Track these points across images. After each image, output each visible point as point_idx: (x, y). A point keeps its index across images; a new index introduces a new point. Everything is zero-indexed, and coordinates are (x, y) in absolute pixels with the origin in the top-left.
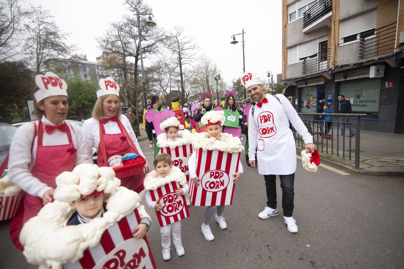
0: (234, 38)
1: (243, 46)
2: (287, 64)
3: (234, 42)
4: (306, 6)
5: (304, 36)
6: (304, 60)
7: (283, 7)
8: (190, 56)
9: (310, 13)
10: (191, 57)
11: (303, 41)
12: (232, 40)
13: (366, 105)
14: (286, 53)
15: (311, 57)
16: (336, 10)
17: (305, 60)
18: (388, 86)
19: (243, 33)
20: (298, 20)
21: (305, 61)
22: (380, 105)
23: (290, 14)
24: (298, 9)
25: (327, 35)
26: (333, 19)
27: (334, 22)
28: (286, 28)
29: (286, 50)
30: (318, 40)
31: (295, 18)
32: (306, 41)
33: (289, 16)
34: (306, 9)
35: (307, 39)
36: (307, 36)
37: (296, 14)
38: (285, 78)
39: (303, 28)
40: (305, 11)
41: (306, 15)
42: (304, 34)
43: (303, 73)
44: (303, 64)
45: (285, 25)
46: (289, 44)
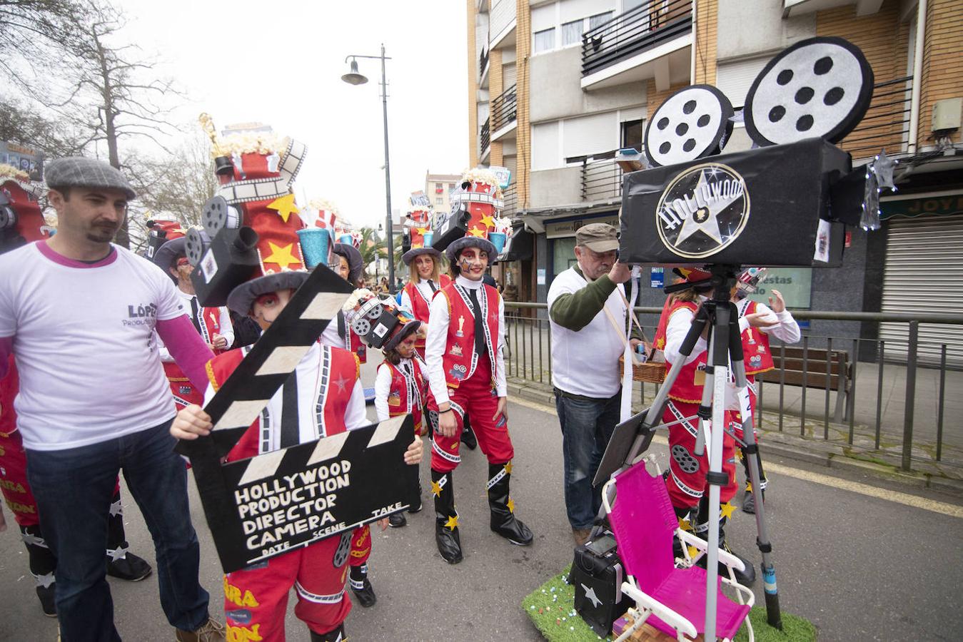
0: (354, 65)
1: (385, 96)
2: (530, 168)
3: (355, 78)
4: (582, 20)
5: (583, 98)
6: (582, 163)
7: (520, 7)
8: (154, 110)
9: (600, 40)
10: (157, 117)
11: (576, 110)
12: (349, 71)
13: (764, 291)
14: (527, 137)
15: (596, 157)
16: (709, 30)
17: (585, 162)
19: (383, 58)
20: (560, 52)
21: (585, 166)
22: (813, 290)
23: (536, 33)
24: (564, 23)
25: (645, 105)
26: (699, 55)
27: (704, 61)
28: (527, 66)
29: (527, 129)
30: (618, 114)
31: (554, 47)
32: (585, 112)
33: (533, 37)
34: (586, 27)
35: (590, 106)
36: (590, 98)
37: (554, 35)
38: (526, 208)
39: (582, 75)
40: (585, 32)
41: (589, 41)
42: (582, 92)
43: (582, 198)
44: (582, 174)
45: (525, 59)
46: (536, 113)
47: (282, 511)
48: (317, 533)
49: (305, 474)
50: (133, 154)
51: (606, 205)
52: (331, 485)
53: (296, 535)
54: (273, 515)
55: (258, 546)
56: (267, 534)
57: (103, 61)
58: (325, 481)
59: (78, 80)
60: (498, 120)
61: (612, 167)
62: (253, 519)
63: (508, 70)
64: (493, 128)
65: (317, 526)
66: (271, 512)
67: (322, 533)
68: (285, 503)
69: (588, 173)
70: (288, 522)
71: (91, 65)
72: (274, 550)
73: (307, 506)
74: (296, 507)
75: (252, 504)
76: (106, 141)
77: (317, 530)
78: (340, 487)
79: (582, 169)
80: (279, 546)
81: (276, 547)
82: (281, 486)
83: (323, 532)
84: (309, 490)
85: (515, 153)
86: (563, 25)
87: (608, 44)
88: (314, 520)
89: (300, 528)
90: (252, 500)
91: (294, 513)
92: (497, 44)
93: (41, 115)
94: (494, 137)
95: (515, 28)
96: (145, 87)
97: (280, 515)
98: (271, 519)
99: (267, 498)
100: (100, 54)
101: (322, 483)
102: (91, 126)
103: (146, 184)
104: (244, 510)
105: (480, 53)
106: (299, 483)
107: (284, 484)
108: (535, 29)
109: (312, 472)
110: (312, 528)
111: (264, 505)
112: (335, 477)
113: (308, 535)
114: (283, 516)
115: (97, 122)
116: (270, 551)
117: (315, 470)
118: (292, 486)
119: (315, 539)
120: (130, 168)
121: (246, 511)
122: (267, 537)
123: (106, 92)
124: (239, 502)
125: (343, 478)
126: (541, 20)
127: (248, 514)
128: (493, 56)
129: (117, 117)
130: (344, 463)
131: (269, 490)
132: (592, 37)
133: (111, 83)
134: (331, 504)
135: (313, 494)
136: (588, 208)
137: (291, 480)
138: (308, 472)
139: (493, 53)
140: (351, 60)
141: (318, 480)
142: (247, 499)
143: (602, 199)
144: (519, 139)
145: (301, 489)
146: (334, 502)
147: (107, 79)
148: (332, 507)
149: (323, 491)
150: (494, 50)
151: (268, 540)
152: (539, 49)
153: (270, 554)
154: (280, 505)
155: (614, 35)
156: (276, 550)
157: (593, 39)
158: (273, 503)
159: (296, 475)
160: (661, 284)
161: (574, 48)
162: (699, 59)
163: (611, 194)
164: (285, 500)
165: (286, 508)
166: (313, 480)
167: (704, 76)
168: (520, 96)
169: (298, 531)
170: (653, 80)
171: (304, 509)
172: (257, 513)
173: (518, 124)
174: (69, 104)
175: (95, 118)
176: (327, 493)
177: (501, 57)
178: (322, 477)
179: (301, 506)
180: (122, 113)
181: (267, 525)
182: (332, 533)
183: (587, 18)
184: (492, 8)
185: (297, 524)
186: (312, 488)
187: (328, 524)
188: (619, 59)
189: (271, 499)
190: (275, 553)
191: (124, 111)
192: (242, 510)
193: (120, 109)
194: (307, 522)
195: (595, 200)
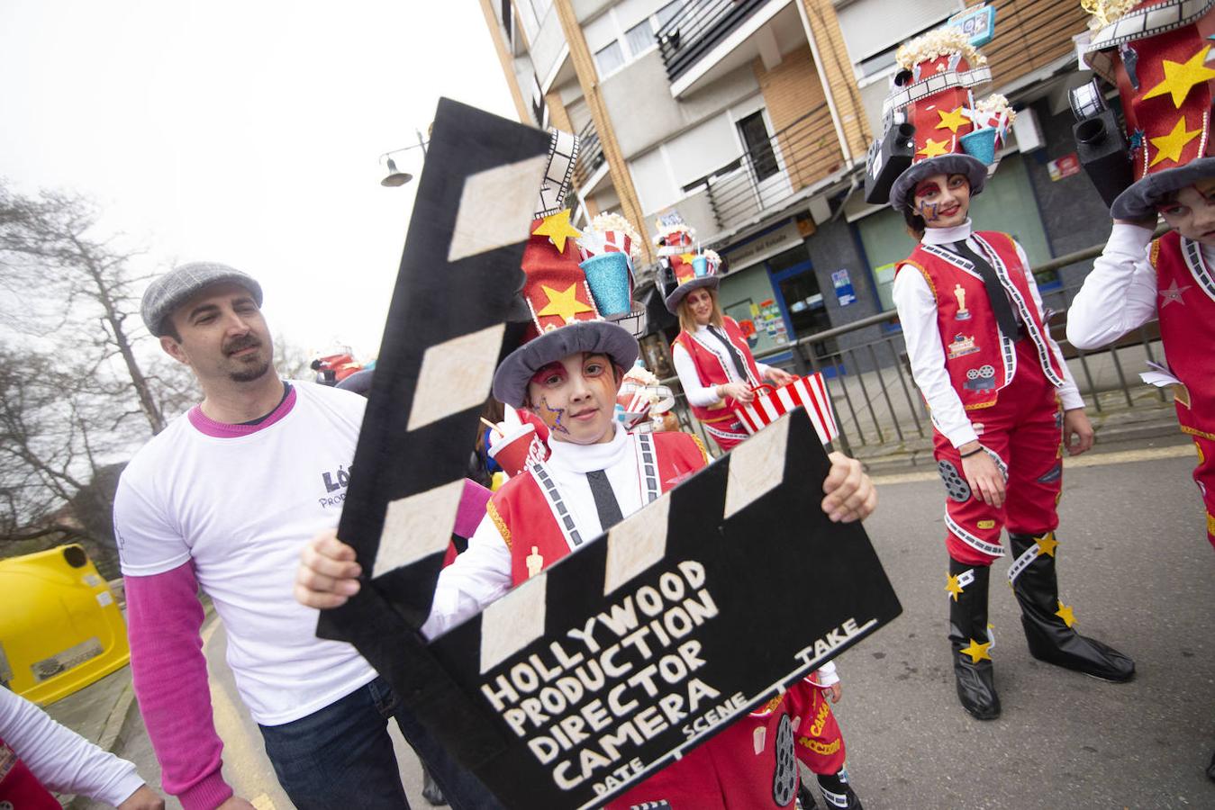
0: (391, 164)
2: (642, 213)
3: (397, 179)
4: (647, 19)
5: (679, 110)
6: (704, 186)
7: (567, 29)
9: (678, 34)
11: (676, 125)
12: (387, 173)
14: (626, 178)
15: (719, 173)
17: (708, 184)
18: (1062, 174)
20: (633, 65)
21: (709, 188)
22: (1050, 240)
23: (597, 53)
24: (626, 30)
25: (758, 92)
26: (809, 7)
27: (819, 12)
28: (599, 95)
29: (623, 169)
30: (729, 113)
31: (624, 61)
32: (688, 124)
33: (595, 59)
34: (655, 25)
35: (692, 115)
36: (688, 106)
37: (620, 49)
38: (653, 262)
39: (669, 82)
40: (655, 32)
41: (665, 40)
42: (675, 102)
43: (718, 228)
44: (709, 199)
45: (595, 88)
46: (628, 146)
47: (597, 703)
48: (691, 727)
49: (610, 614)
50: (155, 359)
51: (753, 225)
52: (678, 623)
53: (647, 742)
54: (581, 716)
55: (578, 781)
56: (585, 754)
57: (90, 262)
58: (660, 618)
59: (67, 295)
60: (580, 173)
61: (744, 178)
62: (544, 730)
63: (573, 111)
64: (578, 184)
65: (683, 715)
66: (572, 709)
67: (701, 724)
68: (595, 686)
69: (716, 195)
70: (618, 721)
71: (78, 273)
72: (615, 781)
73: (644, 678)
74: (621, 688)
75: (527, 704)
76: (121, 355)
77: (689, 721)
78: (699, 621)
79: (707, 193)
80: (622, 771)
81: (616, 773)
82: (570, 654)
83: (704, 723)
84: (633, 646)
85: (617, 202)
86: (627, 32)
87: (690, 37)
88: (673, 705)
89: (649, 727)
90: (524, 696)
91: (623, 700)
92: (553, 83)
93: (36, 351)
94: (582, 194)
95: (569, 54)
96: (148, 277)
97: (594, 712)
98: (580, 724)
99: (552, 684)
100: (86, 258)
101: (655, 625)
102: (97, 343)
103: (181, 390)
104: (516, 719)
105: (531, 104)
106: (605, 637)
107: (573, 647)
108: (594, 48)
109: (622, 606)
110: (674, 720)
111: (553, 700)
112: (680, 604)
113: (673, 735)
114: (604, 712)
115: (103, 336)
116: (609, 784)
117: (628, 601)
118: (593, 646)
119: (691, 740)
120: (157, 377)
121: (522, 719)
122: (590, 760)
123: (103, 297)
124: (499, 706)
125: (699, 601)
126: (597, 36)
127: (528, 724)
128: (551, 100)
129: (124, 323)
130: (686, 567)
131: (549, 668)
132: (667, 34)
133: (107, 286)
134: (695, 663)
135: (646, 652)
136: (730, 237)
137: (586, 635)
138: (615, 609)
139: (549, 96)
140: (385, 160)
141: (643, 620)
142: (514, 697)
143: (745, 219)
144: (618, 183)
145: (615, 649)
146: (699, 656)
147: (100, 283)
148: (699, 669)
149: (665, 641)
150: (548, 93)
151: (595, 764)
152: (606, 71)
153: (612, 790)
154: (586, 691)
155: (695, 21)
156: (620, 778)
157: (669, 37)
158: (570, 690)
159: (591, 623)
160: (853, 298)
161: (649, 55)
162: (811, 12)
163: (754, 210)
164: (592, 677)
165: (602, 695)
166: (633, 623)
167: (824, 30)
168: (602, 133)
169: (650, 734)
170: (759, 58)
171: (640, 687)
172: (546, 718)
173: (610, 166)
174: (65, 326)
175: (99, 333)
176: (676, 644)
177: (560, 99)
178: (650, 611)
179: (633, 682)
180: (129, 317)
181: (578, 737)
182: (724, 720)
183: (652, 15)
184: (530, 44)
185: (639, 719)
186: (638, 639)
187: (706, 704)
188: (709, 48)
189: (562, 683)
190: (619, 785)
191: (132, 313)
192: (515, 720)
193: (126, 312)
194: (660, 711)
195: (736, 224)
